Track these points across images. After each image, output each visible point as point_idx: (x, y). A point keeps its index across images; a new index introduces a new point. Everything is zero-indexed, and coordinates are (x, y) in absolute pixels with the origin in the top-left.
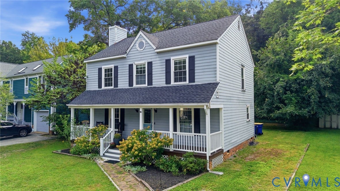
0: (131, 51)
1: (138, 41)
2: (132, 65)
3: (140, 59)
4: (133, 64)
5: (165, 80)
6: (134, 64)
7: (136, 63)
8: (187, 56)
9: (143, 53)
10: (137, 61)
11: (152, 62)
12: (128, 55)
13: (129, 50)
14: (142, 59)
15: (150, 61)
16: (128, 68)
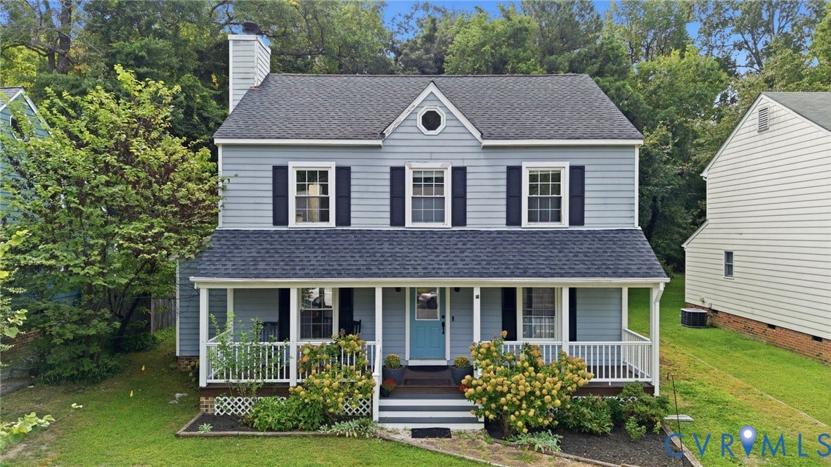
0: (398, 130)
1: (424, 109)
2: (402, 169)
3: (428, 156)
4: (404, 168)
5: (504, 215)
6: (407, 168)
7: (416, 165)
8: (567, 164)
9: (437, 143)
10: (417, 160)
11: (465, 168)
12: (388, 143)
13: (391, 128)
14: (434, 156)
15: (459, 164)
16: (388, 176)
